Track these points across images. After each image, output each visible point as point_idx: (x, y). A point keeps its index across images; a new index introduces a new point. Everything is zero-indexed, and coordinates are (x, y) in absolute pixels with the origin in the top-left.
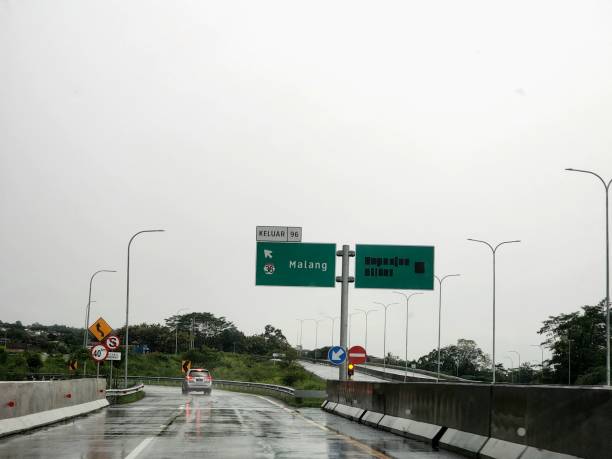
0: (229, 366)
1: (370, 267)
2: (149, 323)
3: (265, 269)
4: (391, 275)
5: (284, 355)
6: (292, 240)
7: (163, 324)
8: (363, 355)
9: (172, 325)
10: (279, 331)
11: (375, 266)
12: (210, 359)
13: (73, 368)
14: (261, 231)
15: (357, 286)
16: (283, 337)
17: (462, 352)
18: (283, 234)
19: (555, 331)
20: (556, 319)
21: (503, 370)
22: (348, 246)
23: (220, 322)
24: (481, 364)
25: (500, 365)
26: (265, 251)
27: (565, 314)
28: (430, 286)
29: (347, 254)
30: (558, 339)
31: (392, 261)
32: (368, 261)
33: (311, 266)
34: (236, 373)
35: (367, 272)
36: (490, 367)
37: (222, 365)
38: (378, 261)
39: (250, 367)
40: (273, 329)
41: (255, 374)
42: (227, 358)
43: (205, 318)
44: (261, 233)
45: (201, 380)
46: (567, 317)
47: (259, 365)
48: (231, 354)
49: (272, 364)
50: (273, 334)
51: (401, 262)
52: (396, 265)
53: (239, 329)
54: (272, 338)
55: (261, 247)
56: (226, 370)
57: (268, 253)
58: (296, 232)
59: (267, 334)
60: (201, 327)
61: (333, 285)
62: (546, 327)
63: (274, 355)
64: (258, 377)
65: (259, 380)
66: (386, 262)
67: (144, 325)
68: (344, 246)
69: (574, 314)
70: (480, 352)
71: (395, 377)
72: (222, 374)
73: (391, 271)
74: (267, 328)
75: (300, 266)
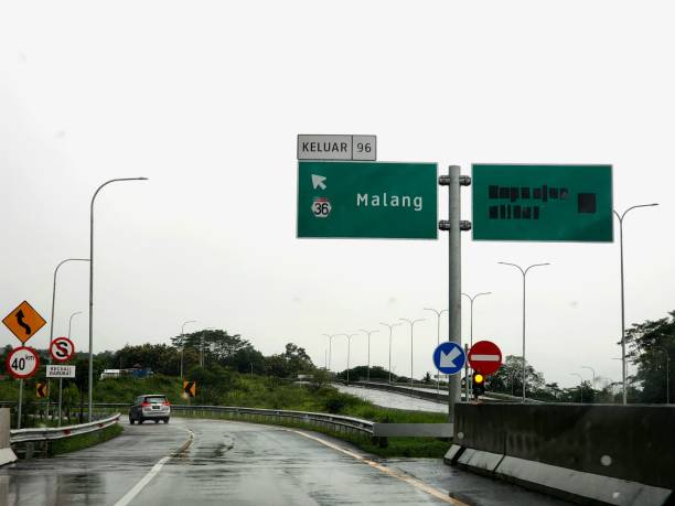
0: (246, 390)
1: (498, 202)
2: (153, 343)
3: (314, 208)
4: (536, 217)
5: (312, 376)
6: (361, 156)
7: (169, 344)
8: (494, 358)
9: (180, 345)
10: (302, 351)
11: (506, 202)
12: (223, 379)
13: (41, 394)
14: (305, 143)
15: (476, 237)
16: (307, 357)
17: (510, 370)
18: (344, 147)
19: (638, 341)
20: (641, 327)
21: (558, 390)
22: (459, 168)
23: (234, 341)
24: (532, 383)
25: (555, 385)
26: (314, 177)
27: (651, 320)
28: (606, 235)
29: (457, 180)
30: (643, 351)
31: (537, 194)
32: (494, 192)
33: (395, 201)
34: (256, 398)
35: (493, 213)
36: (543, 387)
37: (237, 388)
38: (511, 193)
39: (271, 390)
40: (295, 348)
41: (281, 399)
42: (243, 381)
43: (218, 336)
44: (305, 147)
45: (158, 407)
46: (653, 325)
47: (282, 388)
48: (248, 375)
49: (297, 387)
50: (296, 353)
51: (554, 193)
52: (545, 199)
53: (256, 349)
54: (294, 358)
55: (305, 170)
56: (242, 395)
57: (318, 181)
58: (368, 144)
59: (288, 354)
60: (212, 347)
61: (434, 236)
62: (629, 337)
63: (300, 376)
64: (283, 402)
65: (286, 406)
66: (526, 194)
67: (148, 346)
68: (451, 168)
69: (662, 321)
70: (531, 370)
71: (498, 397)
72: (237, 399)
73: (537, 210)
74: (289, 346)
75: (376, 201)
